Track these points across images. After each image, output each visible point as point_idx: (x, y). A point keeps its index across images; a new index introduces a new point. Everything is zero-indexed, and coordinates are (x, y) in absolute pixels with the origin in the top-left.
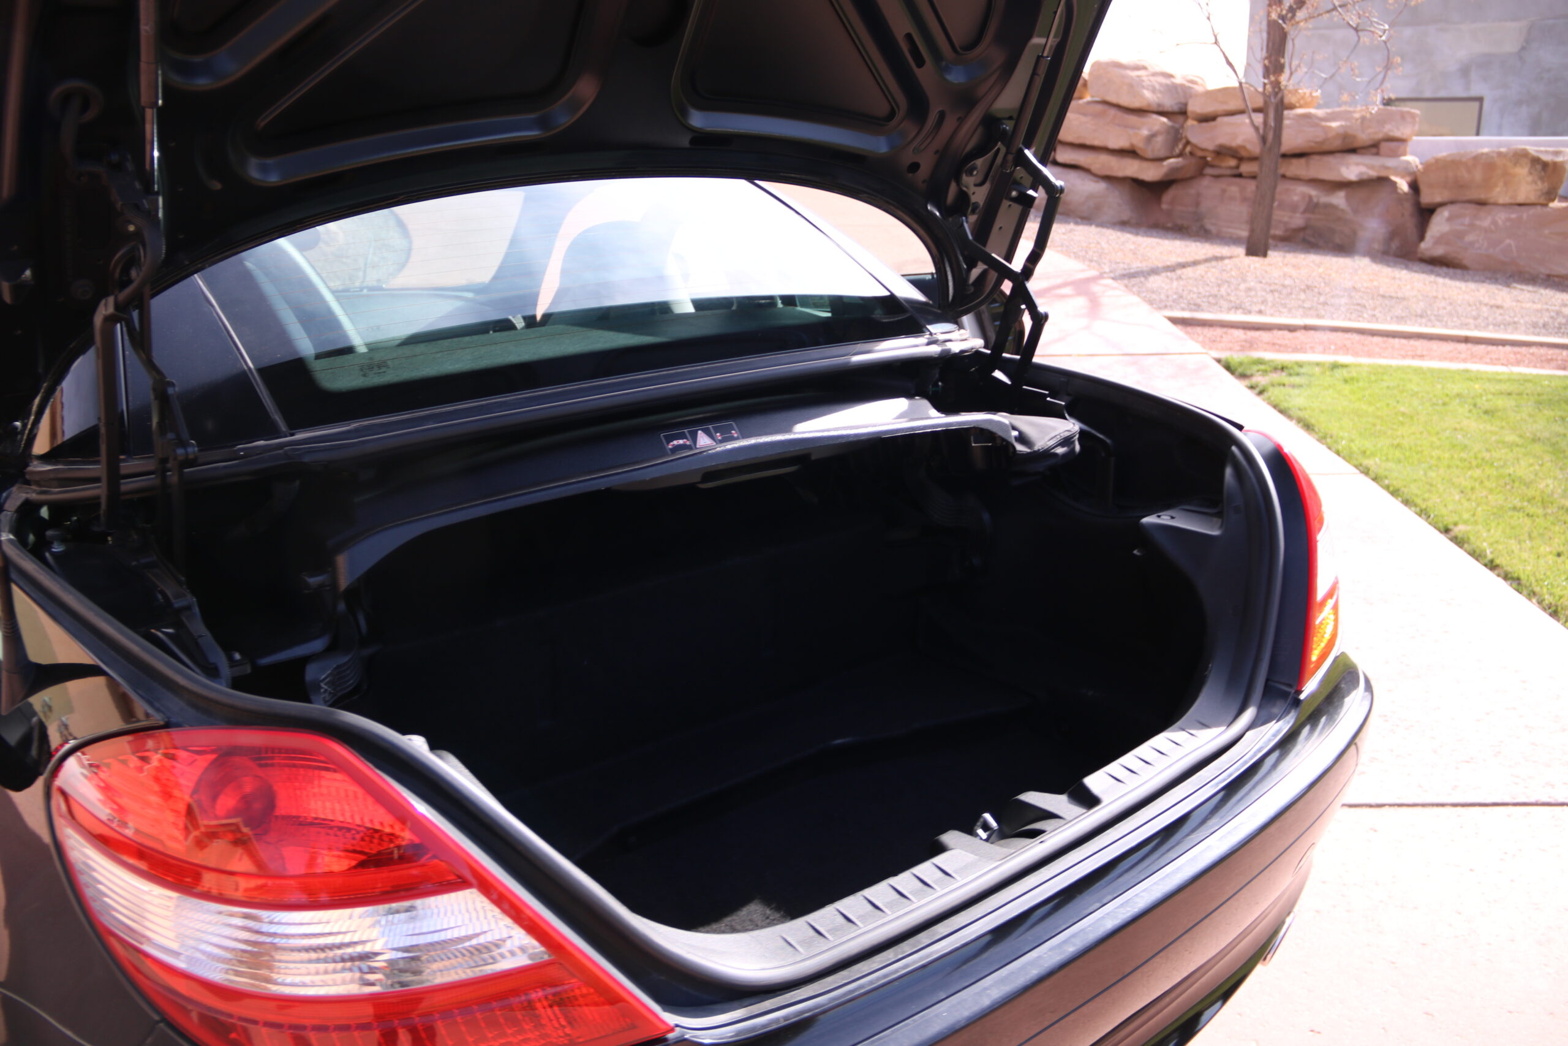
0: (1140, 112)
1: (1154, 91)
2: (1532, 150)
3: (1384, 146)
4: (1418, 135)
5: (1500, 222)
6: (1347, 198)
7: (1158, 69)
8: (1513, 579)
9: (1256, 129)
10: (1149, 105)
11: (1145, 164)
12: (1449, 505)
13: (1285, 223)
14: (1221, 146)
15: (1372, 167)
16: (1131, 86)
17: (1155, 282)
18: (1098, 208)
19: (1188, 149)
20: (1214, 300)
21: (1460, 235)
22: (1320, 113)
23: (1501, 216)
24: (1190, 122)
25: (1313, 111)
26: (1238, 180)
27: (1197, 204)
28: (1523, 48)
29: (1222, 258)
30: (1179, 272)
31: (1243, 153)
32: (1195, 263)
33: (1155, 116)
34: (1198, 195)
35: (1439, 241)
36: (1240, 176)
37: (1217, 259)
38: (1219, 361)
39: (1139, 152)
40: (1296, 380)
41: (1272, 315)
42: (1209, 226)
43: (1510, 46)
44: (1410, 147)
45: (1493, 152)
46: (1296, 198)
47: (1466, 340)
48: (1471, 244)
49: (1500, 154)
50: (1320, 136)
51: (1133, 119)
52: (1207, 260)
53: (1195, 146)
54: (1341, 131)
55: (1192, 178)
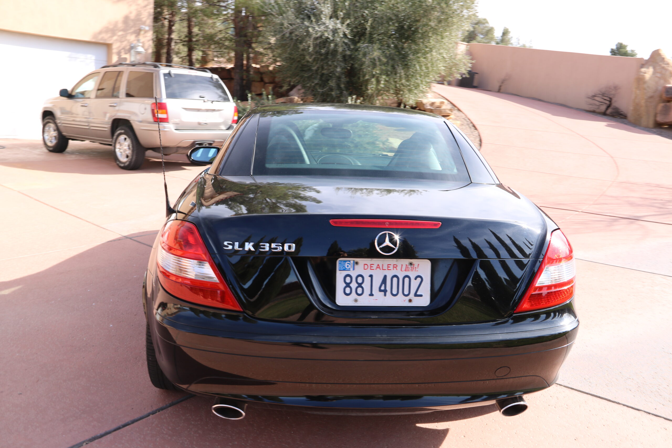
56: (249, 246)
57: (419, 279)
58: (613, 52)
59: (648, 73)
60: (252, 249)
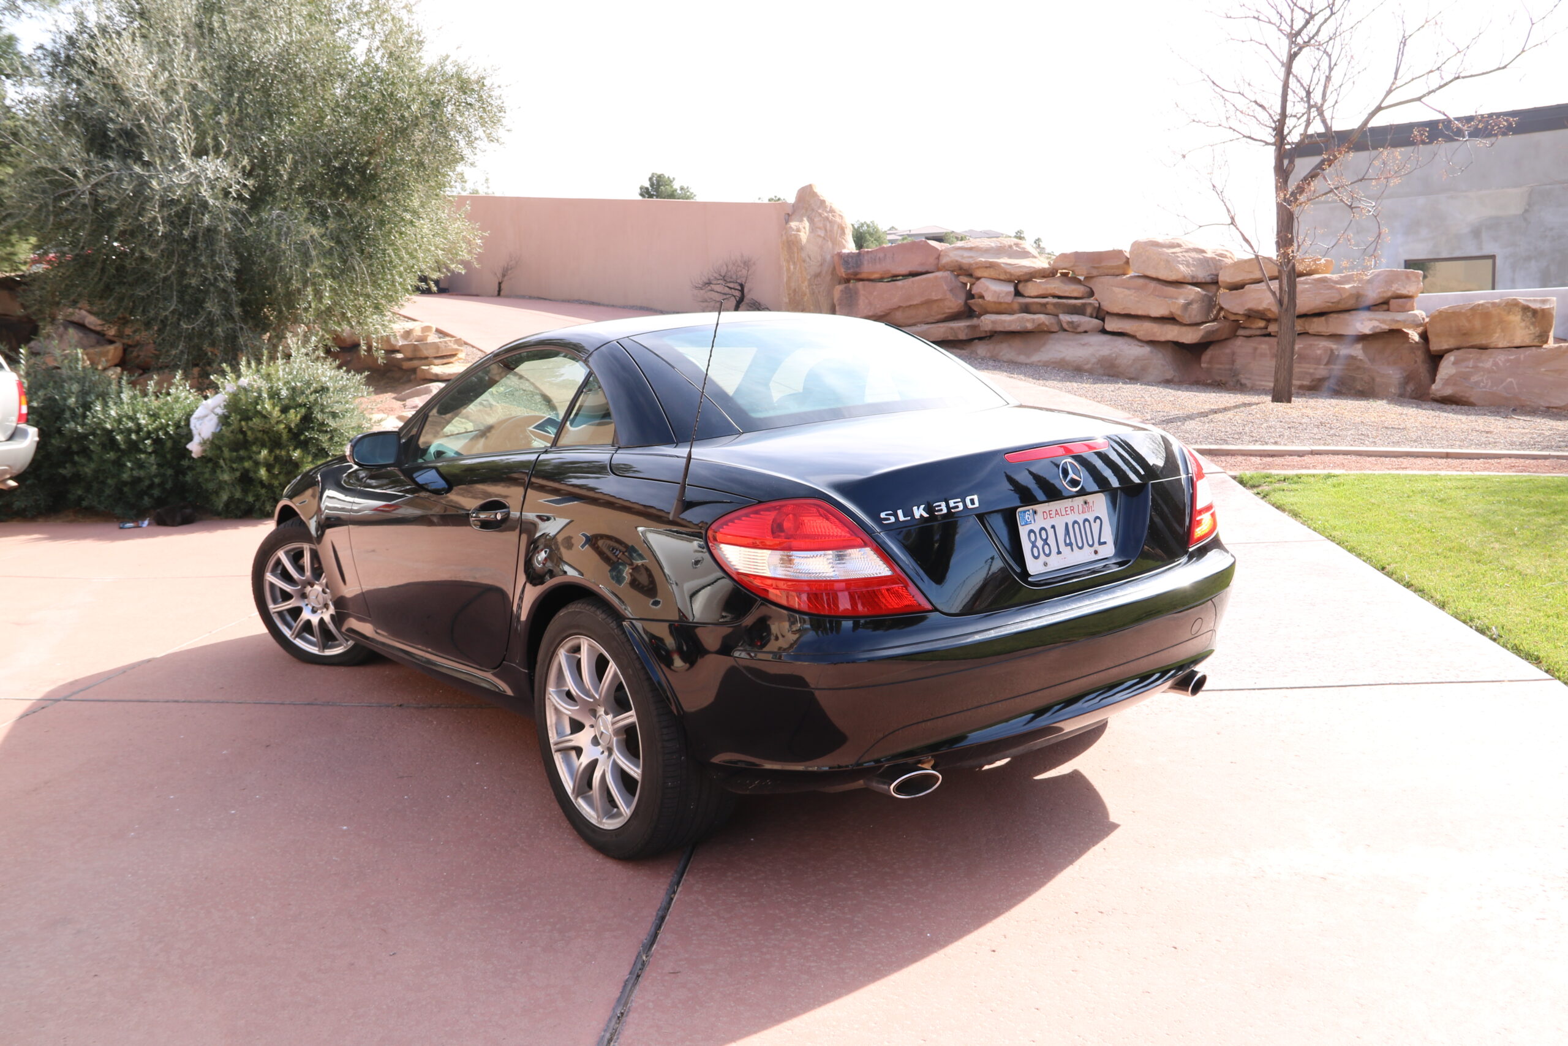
0: (1178, 283)
1: (1188, 265)
2: (1521, 300)
3: (1393, 302)
4: (1422, 293)
5: (1501, 364)
6: (1364, 349)
7: (1191, 246)
8: (1420, 591)
9: (1274, 293)
10: (1185, 277)
11: (1184, 329)
12: (1389, 553)
13: (1311, 374)
14: (1250, 310)
15: (1384, 322)
16: (1168, 261)
17: (1190, 425)
18: (1144, 369)
19: (1222, 314)
20: (1239, 436)
21: (1466, 377)
22: (1335, 277)
23: (1501, 358)
24: (1222, 291)
25: (1328, 275)
26: (1267, 339)
27: (1233, 362)
28: (1526, 211)
29: (1250, 405)
30: (1210, 417)
31: (1270, 315)
32: (1226, 409)
33: (1190, 287)
34: (1233, 354)
35: (1447, 382)
36: (1269, 335)
37: (1245, 405)
38: (1234, 478)
39: (1178, 318)
40: (1295, 486)
41: (1286, 445)
42: (1243, 381)
43: (1514, 209)
44: (1416, 302)
45: (1488, 303)
46: (1319, 352)
47: (1447, 456)
48: (1477, 383)
49: (1494, 304)
50: (1335, 297)
51: (1171, 290)
52: (1236, 407)
53: (1227, 311)
54: (1354, 291)
55: (1226, 339)
56: (919, 512)
57: (1098, 521)
58: (645, 193)
59: (802, 229)
60: (926, 515)
